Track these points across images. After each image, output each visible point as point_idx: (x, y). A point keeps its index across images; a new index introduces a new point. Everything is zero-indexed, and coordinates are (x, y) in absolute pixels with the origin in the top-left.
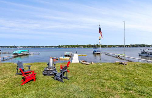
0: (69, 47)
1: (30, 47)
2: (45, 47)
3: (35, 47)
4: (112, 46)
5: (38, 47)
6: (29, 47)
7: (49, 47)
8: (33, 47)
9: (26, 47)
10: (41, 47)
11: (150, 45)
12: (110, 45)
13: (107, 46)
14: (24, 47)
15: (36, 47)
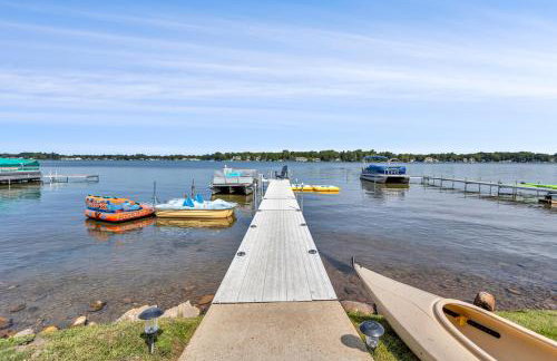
0: (252, 159)
1: (110, 157)
2: (165, 158)
3: (126, 158)
4: (411, 156)
5: (139, 157)
6: (104, 156)
7: (180, 157)
8: (119, 157)
9: (95, 157)
10: (148, 157)
11: (552, 157)
12: (406, 155)
13: (394, 156)
14: (87, 157)
15: (132, 157)
